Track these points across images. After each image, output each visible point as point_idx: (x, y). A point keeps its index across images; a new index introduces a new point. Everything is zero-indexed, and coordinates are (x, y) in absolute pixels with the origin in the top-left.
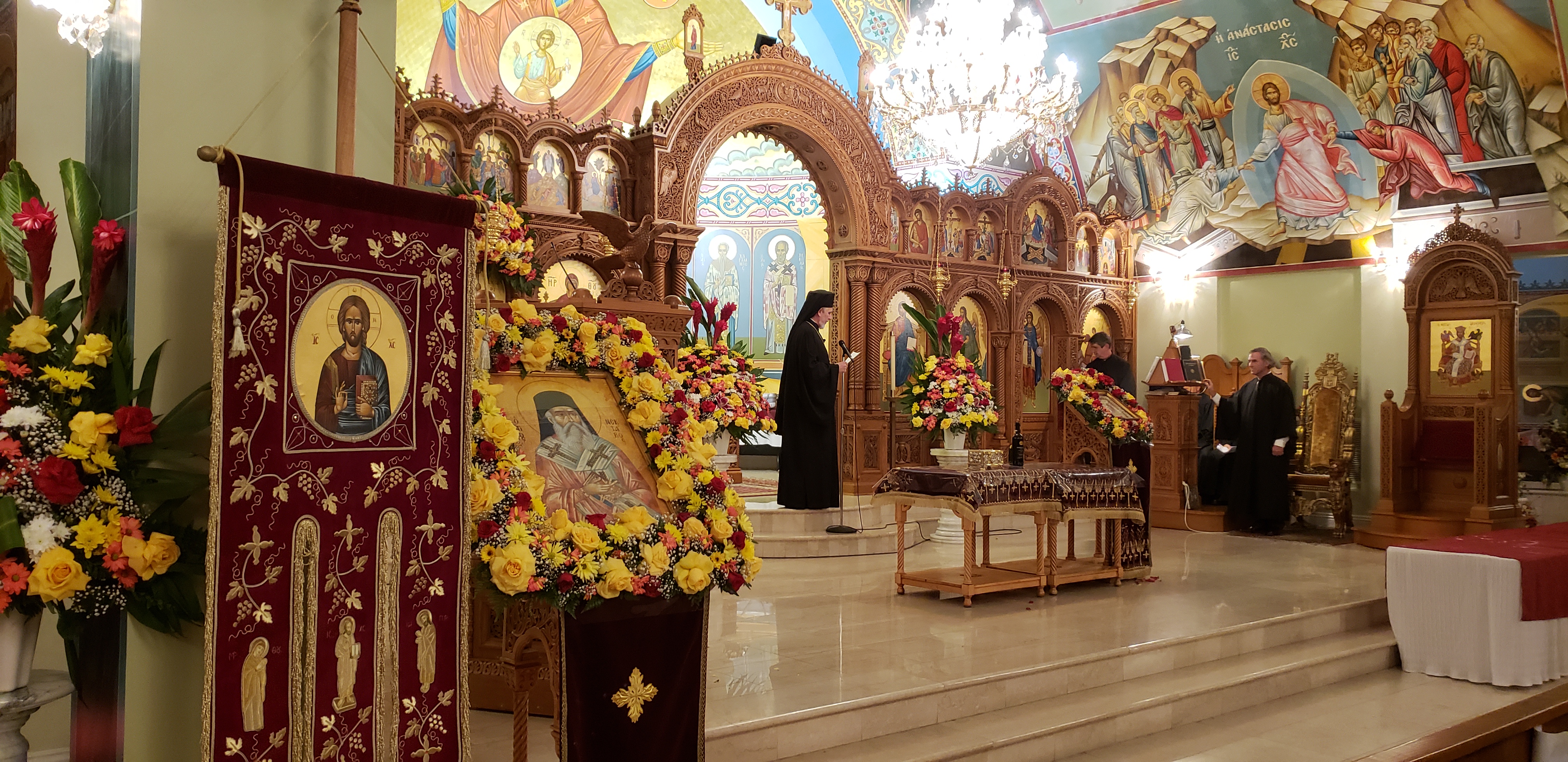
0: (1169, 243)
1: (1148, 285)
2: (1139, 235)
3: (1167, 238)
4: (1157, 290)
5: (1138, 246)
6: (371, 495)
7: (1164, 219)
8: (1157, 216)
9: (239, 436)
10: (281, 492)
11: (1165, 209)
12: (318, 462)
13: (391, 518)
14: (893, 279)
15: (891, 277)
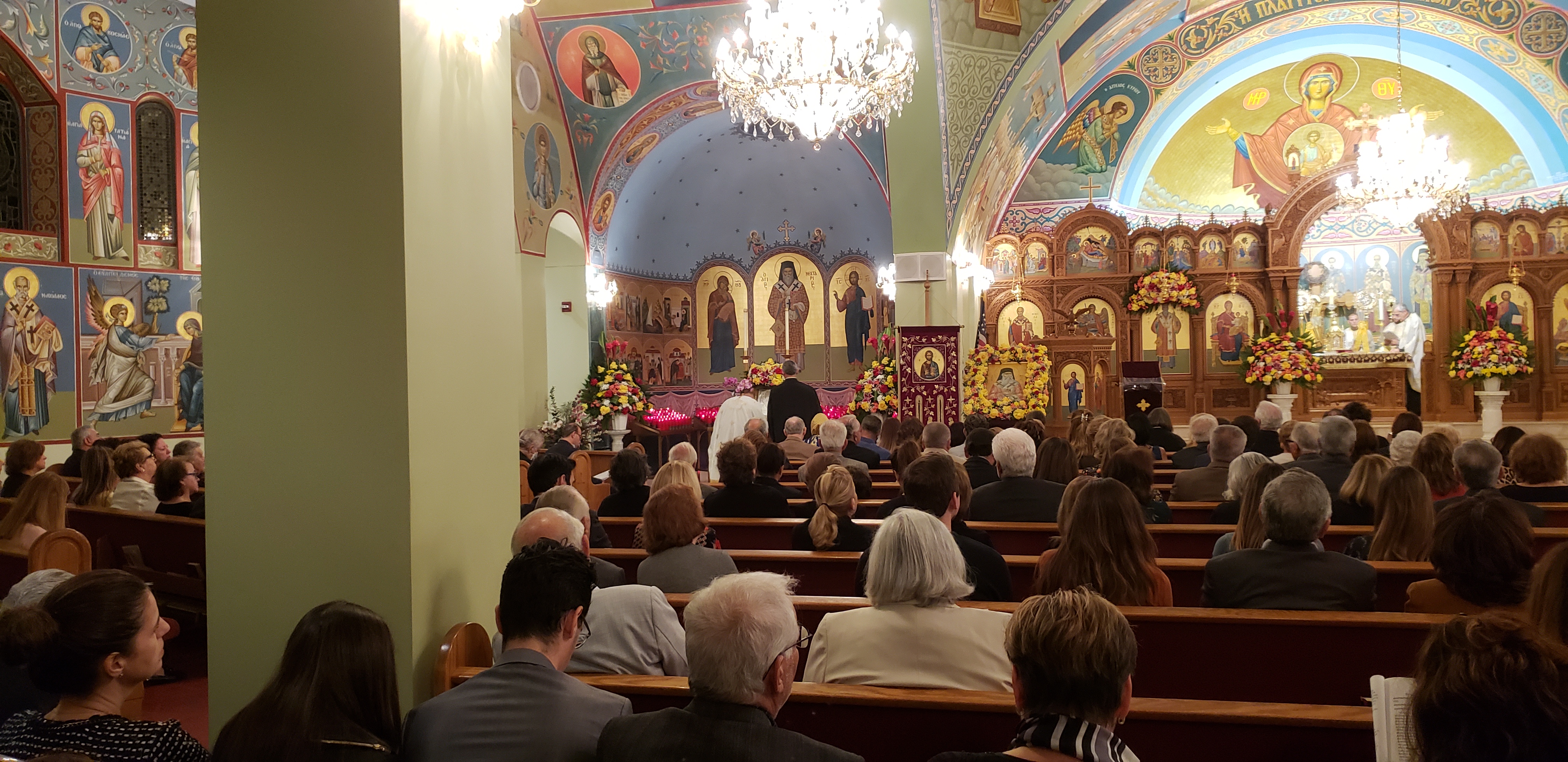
6: (935, 392)
9: (903, 379)
10: (913, 390)
12: (921, 385)
13: (940, 398)
14: (1486, 278)
15: (1484, 276)
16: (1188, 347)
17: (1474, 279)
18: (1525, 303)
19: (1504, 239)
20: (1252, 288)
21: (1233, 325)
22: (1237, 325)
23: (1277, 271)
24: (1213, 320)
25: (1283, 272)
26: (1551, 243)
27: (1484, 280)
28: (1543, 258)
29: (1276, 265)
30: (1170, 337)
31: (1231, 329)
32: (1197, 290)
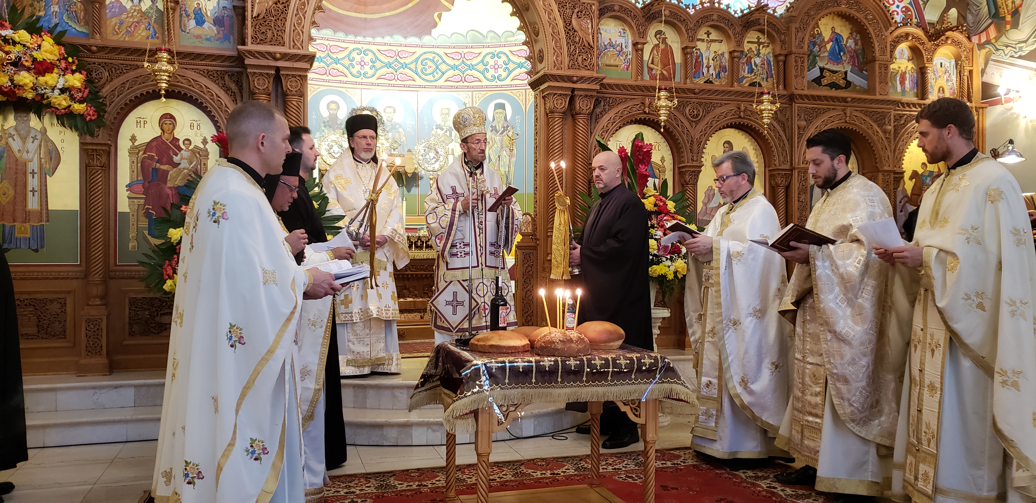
0: (1024, 54)
1: (998, 109)
2: (987, 50)
3: (1021, 48)
4: (1009, 113)
5: (986, 64)
7: (1015, 25)
8: (1007, 23)
11: (1016, 13)
14: (615, 110)
15: (611, 107)
16: (78, 209)
17: (598, 110)
18: (663, 159)
19: (637, 47)
20: (215, 89)
21: (177, 165)
22: (184, 164)
23: (262, 55)
24: (133, 151)
25: (272, 56)
26: (698, 64)
27: (611, 114)
28: (689, 85)
29: (262, 42)
30: (33, 182)
31: (172, 172)
32: (89, 81)
